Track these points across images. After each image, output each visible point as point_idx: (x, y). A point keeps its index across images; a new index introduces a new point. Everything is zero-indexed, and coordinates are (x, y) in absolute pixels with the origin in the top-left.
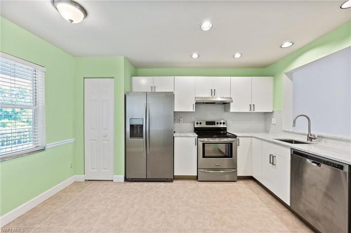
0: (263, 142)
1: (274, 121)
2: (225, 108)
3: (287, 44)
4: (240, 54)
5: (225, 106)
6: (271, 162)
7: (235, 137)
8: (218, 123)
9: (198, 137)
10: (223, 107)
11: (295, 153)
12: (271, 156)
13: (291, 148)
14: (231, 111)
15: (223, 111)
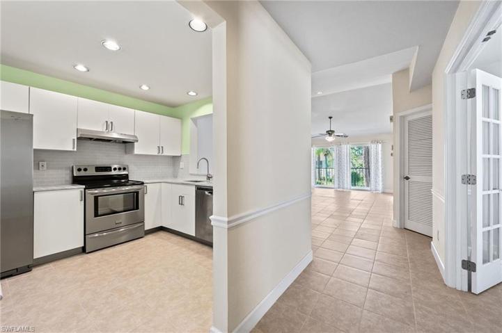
1: (182, 164)
2: (126, 149)
3: (192, 93)
5: (126, 147)
7: (143, 183)
8: (115, 169)
9: (85, 189)
10: (123, 147)
11: (198, 189)
12: (180, 197)
13: (196, 186)
14: (136, 153)
15: (123, 152)
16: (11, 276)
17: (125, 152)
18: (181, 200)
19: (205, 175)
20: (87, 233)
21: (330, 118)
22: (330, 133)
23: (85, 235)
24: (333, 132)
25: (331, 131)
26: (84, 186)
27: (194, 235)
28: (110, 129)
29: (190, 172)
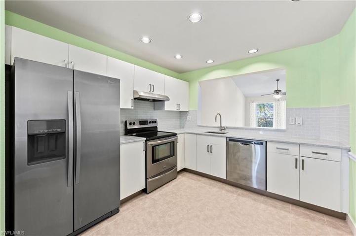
0: (198, 136)
1: (189, 118)
2: (154, 106)
3: (210, 61)
4: (181, 56)
5: (154, 104)
6: (210, 150)
7: (175, 135)
8: (150, 122)
9: (146, 141)
10: (153, 105)
11: (230, 140)
12: (208, 146)
13: (227, 137)
14: (165, 109)
15: (153, 109)
16: (108, 217)
17: (154, 108)
18: (210, 149)
19: (218, 127)
20: (147, 177)
21: (278, 80)
22: (277, 92)
23: (146, 178)
24: (280, 91)
25: (278, 90)
26: (145, 139)
27: (225, 178)
28: (152, 91)
29: (198, 124)
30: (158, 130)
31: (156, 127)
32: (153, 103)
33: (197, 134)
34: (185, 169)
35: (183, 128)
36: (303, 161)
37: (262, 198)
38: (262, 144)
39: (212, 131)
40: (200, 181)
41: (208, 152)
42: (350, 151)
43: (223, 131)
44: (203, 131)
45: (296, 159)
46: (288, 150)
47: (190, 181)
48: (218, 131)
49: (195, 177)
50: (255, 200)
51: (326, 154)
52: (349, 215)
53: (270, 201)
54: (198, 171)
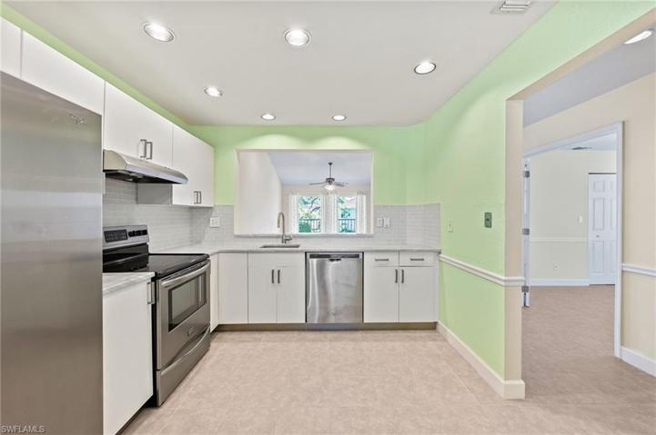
1: (214, 221)
2: (137, 194)
3: (268, 117)
4: (219, 91)
6: (276, 280)
10: (134, 190)
11: (312, 256)
12: (273, 271)
13: (306, 253)
14: (174, 203)
15: (134, 201)
17: (137, 199)
18: (276, 277)
19: (277, 237)
20: (159, 367)
21: (330, 164)
22: (330, 181)
24: (333, 179)
25: (330, 178)
26: (152, 274)
27: (304, 322)
28: (148, 156)
29: (236, 233)
30: (150, 251)
31: (145, 246)
32: (134, 185)
33: (248, 252)
34: (219, 326)
35: (199, 242)
36: (403, 271)
37: (359, 335)
38: (357, 256)
39: (268, 244)
40: (260, 340)
41: (273, 282)
42: (440, 253)
43: (288, 243)
44: (257, 245)
45: (397, 271)
46: (387, 260)
47: (241, 345)
48: (279, 242)
49: (245, 336)
50: (353, 340)
51: (423, 260)
52: (440, 322)
53: (369, 335)
54: (250, 322)
